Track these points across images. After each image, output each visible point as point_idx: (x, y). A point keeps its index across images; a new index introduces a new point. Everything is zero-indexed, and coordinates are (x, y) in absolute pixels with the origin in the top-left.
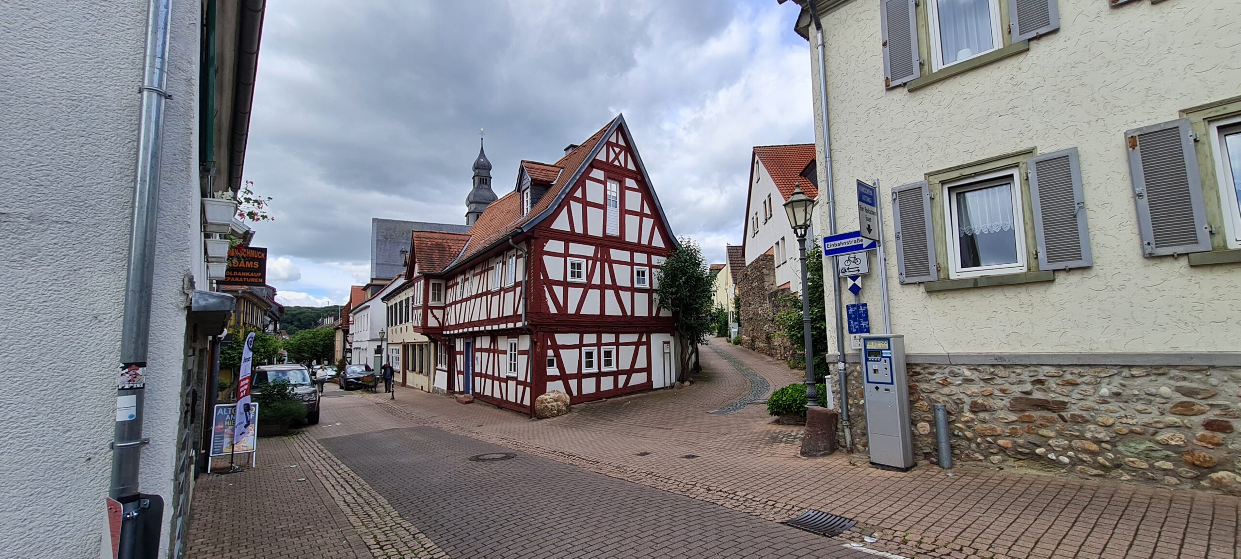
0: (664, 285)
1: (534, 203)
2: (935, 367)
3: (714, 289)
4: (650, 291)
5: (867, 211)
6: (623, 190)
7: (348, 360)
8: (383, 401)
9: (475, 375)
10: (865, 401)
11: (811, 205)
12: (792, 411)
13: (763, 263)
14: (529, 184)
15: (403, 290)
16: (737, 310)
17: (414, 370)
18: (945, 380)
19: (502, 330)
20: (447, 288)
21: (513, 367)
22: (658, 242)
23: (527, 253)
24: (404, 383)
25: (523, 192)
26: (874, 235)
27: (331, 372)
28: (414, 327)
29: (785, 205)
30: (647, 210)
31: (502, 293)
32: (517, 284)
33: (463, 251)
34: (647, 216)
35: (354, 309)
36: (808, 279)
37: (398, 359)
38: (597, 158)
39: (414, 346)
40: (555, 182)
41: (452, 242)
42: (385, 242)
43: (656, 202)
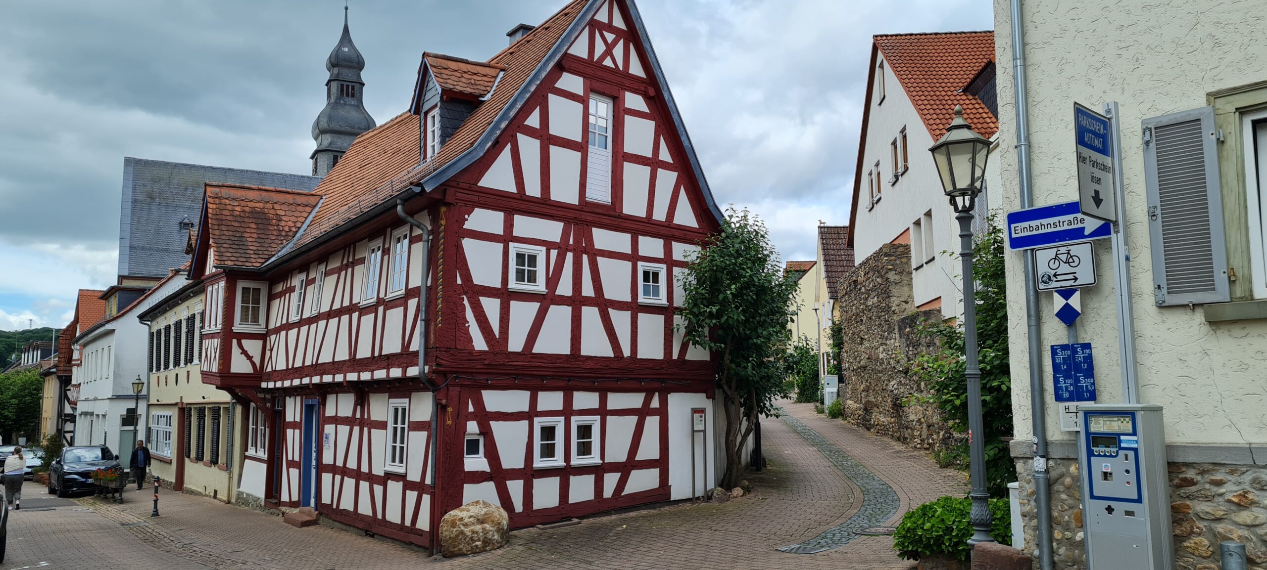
0: (695, 300)
1: (446, 135)
2: (1223, 470)
3: (792, 308)
4: (667, 311)
5: (1094, 164)
6: (619, 114)
7: (68, 436)
8: (135, 520)
9: (322, 468)
10: (1086, 534)
11: (984, 151)
12: (942, 551)
13: (889, 261)
14: (437, 99)
15: (184, 300)
16: (836, 350)
17: (200, 458)
18: (1244, 495)
19: (380, 382)
20: (271, 297)
21: (399, 454)
22: (686, 216)
23: (431, 232)
24: (179, 485)
25: (426, 113)
26: (1107, 211)
27: (32, 459)
28: (203, 373)
29: (933, 150)
30: (665, 155)
31: (381, 309)
32: (411, 293)
33: (305, 226)
34: (665, 166)
35: (82, 336)
36: (977, 293)
37: (168, 435)
38: (570, 52)
39: (201, 412)
40: (488, 96)
41: (283, 207)
42: (149, 204)
43: (683, 138)
